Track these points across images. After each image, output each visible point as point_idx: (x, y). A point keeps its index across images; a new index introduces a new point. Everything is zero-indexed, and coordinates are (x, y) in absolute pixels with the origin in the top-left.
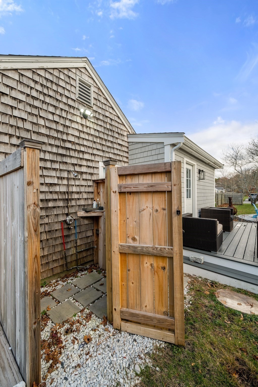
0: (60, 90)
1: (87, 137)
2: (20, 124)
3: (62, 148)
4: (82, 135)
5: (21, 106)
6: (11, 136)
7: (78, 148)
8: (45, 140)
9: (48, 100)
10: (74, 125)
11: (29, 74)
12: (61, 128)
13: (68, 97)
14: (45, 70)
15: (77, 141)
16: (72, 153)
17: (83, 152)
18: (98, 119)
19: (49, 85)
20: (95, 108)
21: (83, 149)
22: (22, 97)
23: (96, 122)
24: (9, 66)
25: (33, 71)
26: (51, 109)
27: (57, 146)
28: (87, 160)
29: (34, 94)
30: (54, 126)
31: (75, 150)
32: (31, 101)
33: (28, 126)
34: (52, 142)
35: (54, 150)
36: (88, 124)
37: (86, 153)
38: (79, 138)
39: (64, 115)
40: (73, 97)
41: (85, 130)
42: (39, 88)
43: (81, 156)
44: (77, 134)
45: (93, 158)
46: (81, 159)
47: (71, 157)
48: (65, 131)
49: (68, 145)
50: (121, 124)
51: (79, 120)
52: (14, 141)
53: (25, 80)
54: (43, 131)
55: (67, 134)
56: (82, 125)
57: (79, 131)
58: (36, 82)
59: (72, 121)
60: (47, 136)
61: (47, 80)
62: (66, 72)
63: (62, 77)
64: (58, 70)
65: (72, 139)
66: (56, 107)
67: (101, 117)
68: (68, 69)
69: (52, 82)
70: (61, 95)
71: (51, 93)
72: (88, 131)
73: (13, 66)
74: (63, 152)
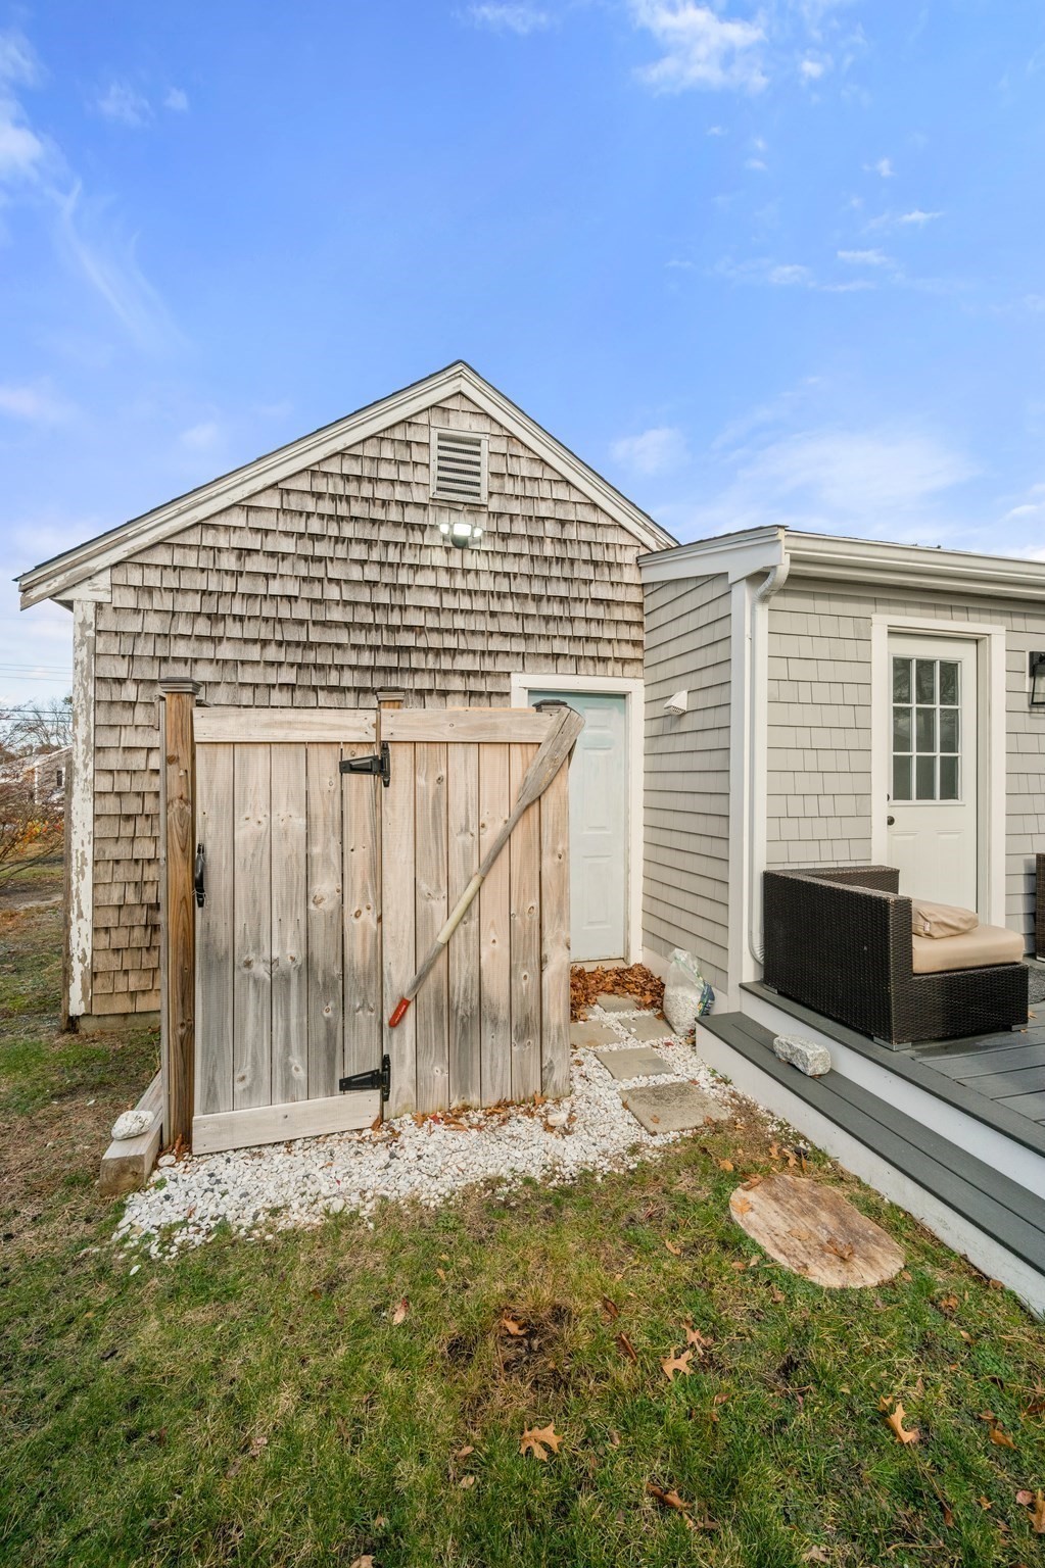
0: (382, 492)
1: (465, 603)
2: (284, 612)
3: (388, 649)
4: (450, 602)
5: (285, 568)
6: (265, 643)
7: (435, 641)
8: (342, 637)
9: (348, 530)
10: (426, 578)
11: (303, 483)
12: (383, 597)
13: (403, 504)
14: (341, 454)
15: (432, 621)
16: (416, 661)
17: (453, 652)
18: (505, 537)
19: (351, 489)
20: (495, 505)
21: (450, 642)
22: (287, 545)
23: (500, 546)
24: (258, 484)
25: (311, 471)
26: (358, 552)
27: (374, 649)
28: (467, 674)
29: (315, 526)
30: (364, 595)
31: (426, 650)
32: (306, 548)
33: (302, 611)
34: (360, 638)
35: (366, 659)
36: (471, 561)
37: (463, 652)
38: (438, 611)
39: (393, 555)
40: (419, 496)
41: (459, 582)
42: (326, 507)
43: (446, 663)
44: (432, 600)
45: (488, 664)
46: (446, 672)
47: (415, 671)
48: (398, 600)
49: (407, 639)
50: (609, 526)
51: (438, 558)
52: (272, 653)
53: (294, 502)
54: (337, 614)
55: (403, 608)
56: (450, 570)
57: (439, 590)
58: (319, 496)
59: (416, 568)
60: (347, 625)
61: (346, 478)
62: (398, 434)
63: (387, 452)
64: (378, 438)
65: (416, 620)
66: (369, 543)
67: (520, 528)
68: (406, 422)
69: (359, 478)
70: (385, 503)
71: (357, 509)
72: (471, 583)
73: (269, 479)
74: (390, 660)
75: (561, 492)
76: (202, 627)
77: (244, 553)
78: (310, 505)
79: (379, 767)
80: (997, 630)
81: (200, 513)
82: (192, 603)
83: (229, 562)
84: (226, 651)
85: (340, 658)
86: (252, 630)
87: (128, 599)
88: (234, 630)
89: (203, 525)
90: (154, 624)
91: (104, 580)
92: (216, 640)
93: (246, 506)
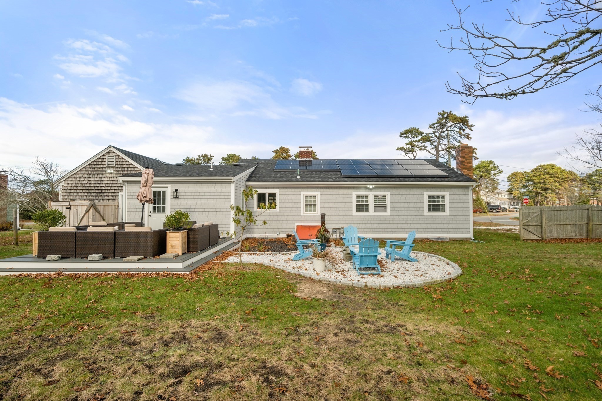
0: (99, 166)
1: (112, 182)
2: (86, 185)
3: (100, 190)
4: (109, 182)
5: (86, 179)
6: (83, 190)
7: (107, 188)
8: (93, 188)
9: (95, 173)
10: (106, 179)
11: (88, 167)
12: (99, 182)
13: (102, 168)
14: (94, 162)
15: (107, 185)
16: (104, 191)
17: (110, 190)
18: (118, 171)
19: (95, 167)
20: (116, 166)
21: (109, 188)
22: (86, 176)
23: (117, 173)
24: (82, 168)
25: (89, 165)
26: (96, 176)
27: (98, 190)
28: (112, 193)
29: (90, 173)
30: (97, 182)
31: (106, 190)
32: (89, 176)
33: (88, 185)
34: (96, 188)
35: (97, 191)
36: (112, 175)
39: (101, 176)
40: (105, 166)
41: (111, 179)
42: (91, 170)
43: (109, 191)
44: (107, 182)
45: (115, 191)
47: (104, 193)
48: (101, 182)
49: (103, 188)
51: (107, 175)
52: (84, 191)
53: (87, 169)
54: (92, 185)
55: (102, 183)
56: (110, 177)
57: (108, 180)
58: (90, 168)
59: (104, 177)
60: (94, 187)
61: (94, 165)
62: (102, 158)
63: (100, 160)
64: (99, 158)
65: (104, 185)
66: (98, 174)
67: (120, 169)
68: (103, 155)
69: (96, 165)
70: (100, 168)
71: (95, 169)
72: (113, 179)
73: (83, 167)
74: (100, 191)
75: (127, 163)
76: (75, 188)
77: (80, 177)
78: (89, 169)
79: (70, 208)
80: (169, 186)
81: (74, 172)
82: (74, 185)
83: (78, 179)
84: (78, 191)
85: (93, 191)
86: (81, 188)
87: (66, 185)
88: (79, 188)
89: (75, 174)
90: (69, 188)
91: (63, 182)
92: (77, 190)
93: (80, 171)
